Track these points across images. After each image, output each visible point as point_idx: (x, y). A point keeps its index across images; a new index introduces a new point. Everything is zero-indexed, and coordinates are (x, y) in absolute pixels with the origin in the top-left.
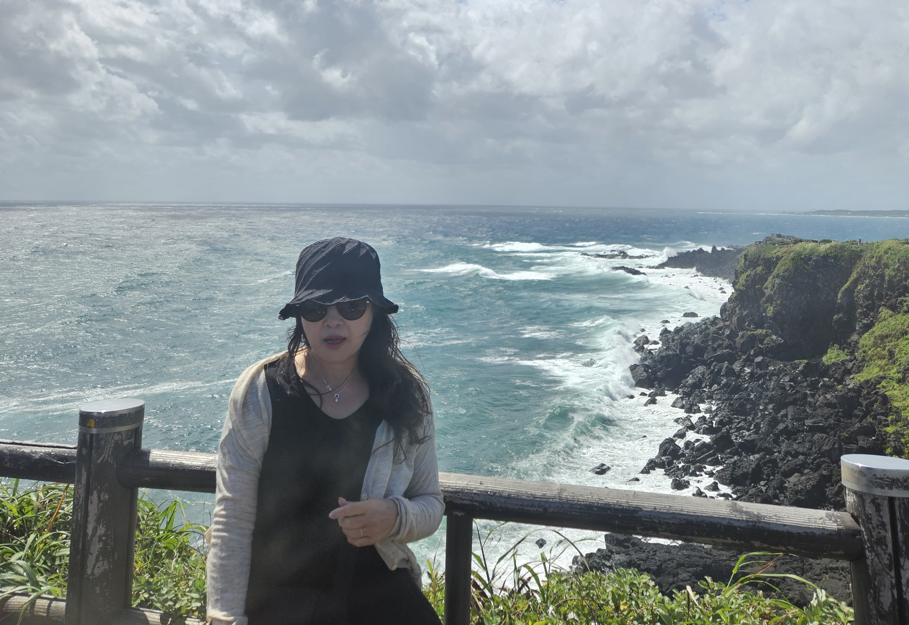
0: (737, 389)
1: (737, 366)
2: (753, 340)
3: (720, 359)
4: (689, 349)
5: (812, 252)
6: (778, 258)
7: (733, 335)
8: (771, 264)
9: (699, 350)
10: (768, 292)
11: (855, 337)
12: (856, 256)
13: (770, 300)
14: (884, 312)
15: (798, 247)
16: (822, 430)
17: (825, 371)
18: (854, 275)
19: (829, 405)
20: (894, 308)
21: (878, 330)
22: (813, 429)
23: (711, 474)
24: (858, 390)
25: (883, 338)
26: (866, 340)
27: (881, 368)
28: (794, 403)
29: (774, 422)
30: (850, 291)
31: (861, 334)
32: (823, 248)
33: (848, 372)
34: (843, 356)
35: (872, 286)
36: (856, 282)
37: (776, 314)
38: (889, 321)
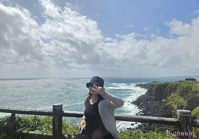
0: (148, 106)
1: (148, 102)
2: (151, 98)
3: (145, 101)
4: (140, 99)
5: (161, 84)
6: (155, 85)
7: (147, 97)
8: (154, 86)
9: (142, 100)
11: (167, 97)
12: (168, 84)
13: (153, 91)
14: (172, 93)
15: (158, 83)
16: (162, 112)
17: (162, 103)
18: (167, 87)
19: (163, 108)
20: (174, 93)
21: (171, 96)
22: (160, 112)
24: (168, 105)
25: (172, 97)
27: (172, 102)
28: (157, 108)
29: (154, 111)
30: (167, 90)
31: (168, 97)
32: (162, 83)
33: (166, 103)
34: (165, 100)
35: (170, 89)
37: (154, 94)
38: (173, 95)
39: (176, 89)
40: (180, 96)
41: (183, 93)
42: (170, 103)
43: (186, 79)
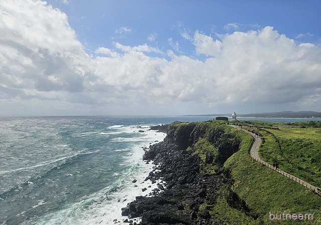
0: (167, 158)
1: (167, 153)
2: (171, 146)
3: (163, 152)
4: (156, 150)
5: (185, 125)
7: (167, 145)
8: (176, 128)
9: (159, 150)
10: (175, 135)
11: (194, 144)
12: (194, 125)
13: (175, 137)
14: (200, 138)
15: (182, 124)
16: (186, 166)
17: (187, 152)
18: (194, 130)
19: (188, 160)
20: (202, 137)
21: (198, 142)
22: (184, 166)
23: (161, 179)
24: (194, 156)
25: (199, 144)
26: (196, 145)
27: (199, 151)
28: (180, 161)
29: (176, 165)
30: (193, 134)
32: (187, 124)
33: (192, 152)
34: (191, 149)
35: (198, 132)
36: (194, 132)
37: (176, 140)
38: (201, 140)
39: (205, 133)
40: (210, 141)
41: (213, 137)
42: (197, 152)
43: (217, 118)
